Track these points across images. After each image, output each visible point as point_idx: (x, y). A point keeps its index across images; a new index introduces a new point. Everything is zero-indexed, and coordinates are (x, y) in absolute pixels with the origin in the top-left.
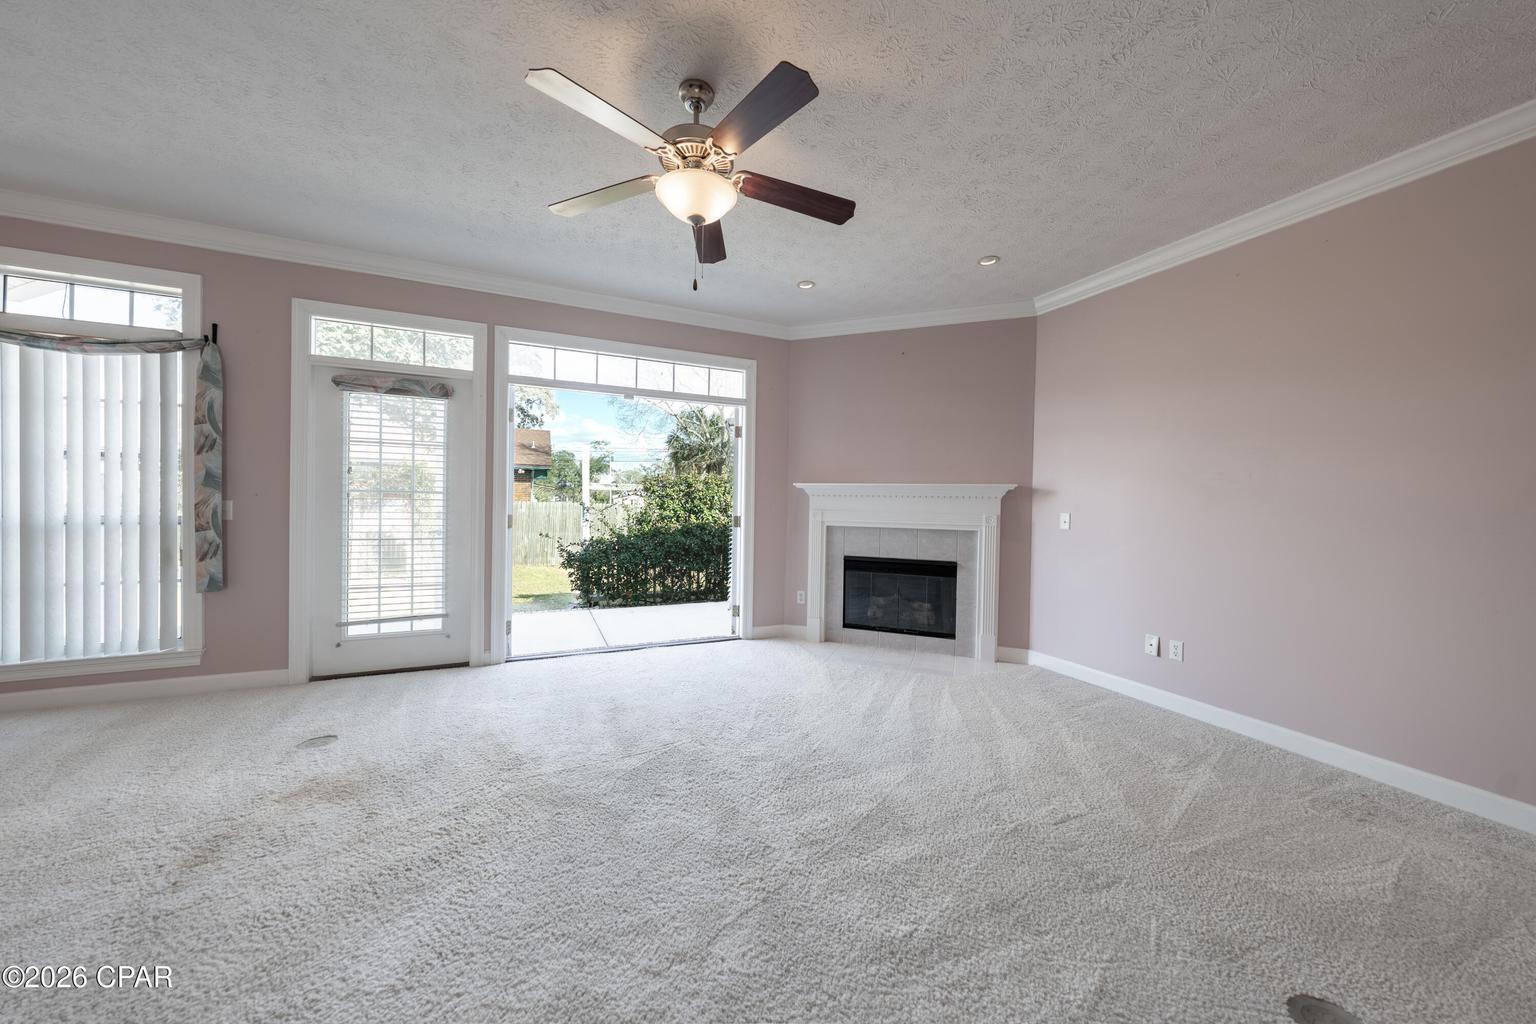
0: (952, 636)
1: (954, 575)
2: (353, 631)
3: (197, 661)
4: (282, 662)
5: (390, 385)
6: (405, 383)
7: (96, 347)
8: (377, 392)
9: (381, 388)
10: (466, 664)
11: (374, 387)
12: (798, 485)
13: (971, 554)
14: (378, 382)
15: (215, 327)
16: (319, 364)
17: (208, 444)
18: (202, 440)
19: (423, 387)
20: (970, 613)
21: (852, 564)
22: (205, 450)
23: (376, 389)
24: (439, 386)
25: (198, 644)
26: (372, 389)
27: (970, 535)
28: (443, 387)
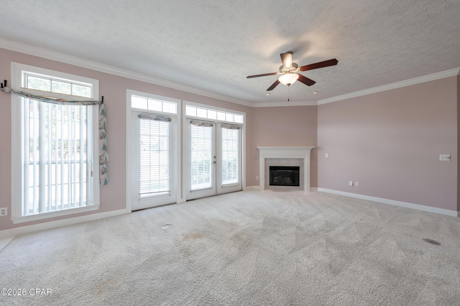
0: (299, 186)
1: (299, 170)
2: (142, 196)
3: (98, 208)
4: (124, 207)
5: (155, 117)
6: (159, 117)
7: (68, 103)
8: (151, 120)
9: (152, 118)
10: (175, 203)
11: (150, 118)
12: (257, 147)
13: (303, 165)
14: (152, 117)
15: (103, 97)
16: (134, 110)
17: (104, 136)
18: (102, 135)
19: (164, 118)
20: (303, 180)
21: (272, 168)
22: (103, 138)
23: (151, 118)
24: (168, 118)
25: (98, 203)
26: (150, 119)
27: (302, 160)
28: (169, 118)
